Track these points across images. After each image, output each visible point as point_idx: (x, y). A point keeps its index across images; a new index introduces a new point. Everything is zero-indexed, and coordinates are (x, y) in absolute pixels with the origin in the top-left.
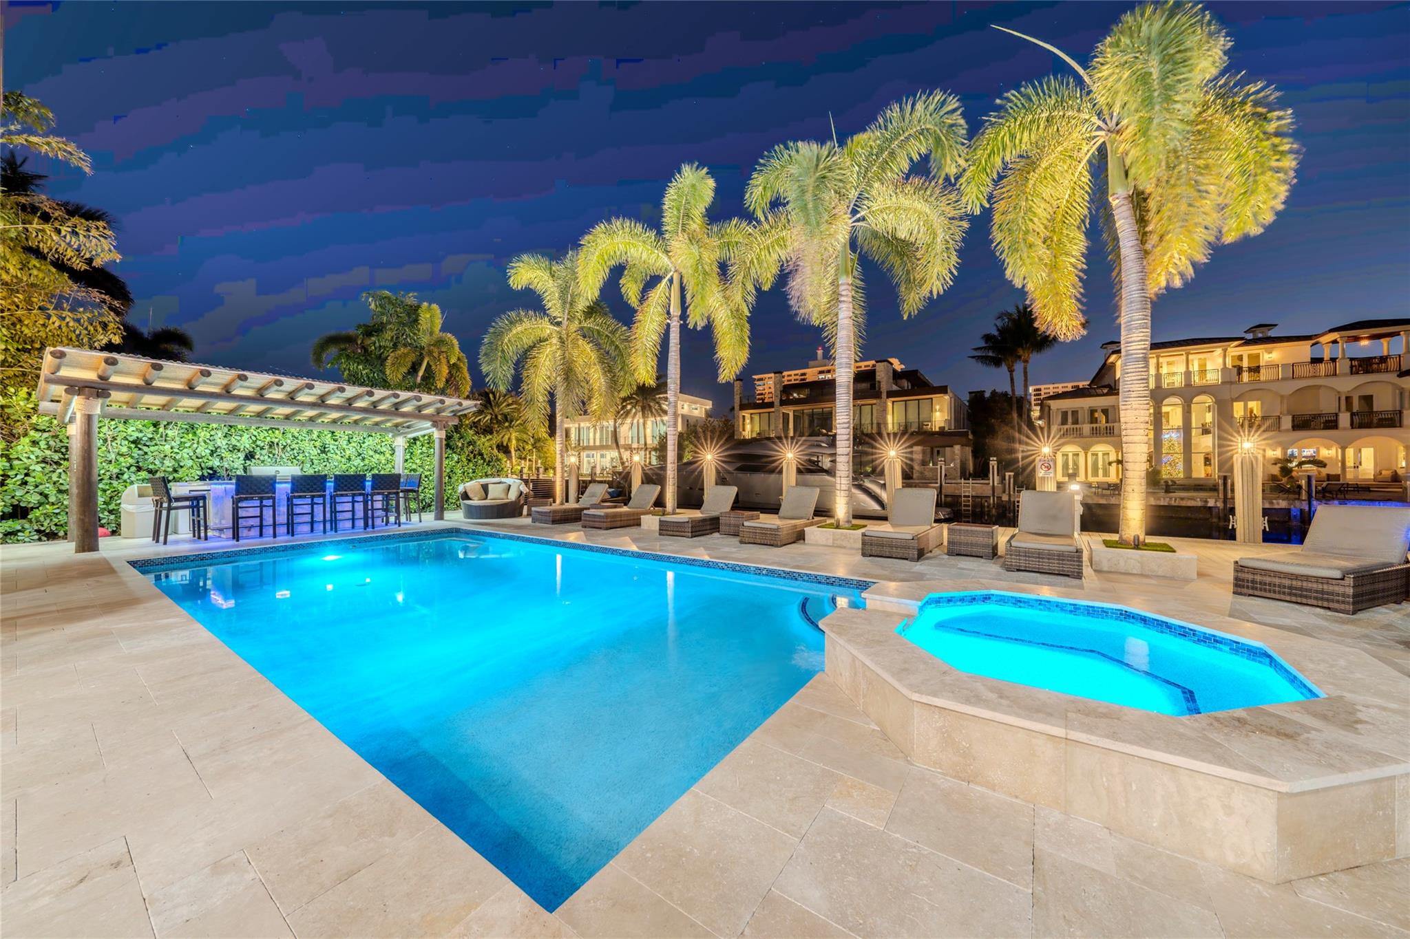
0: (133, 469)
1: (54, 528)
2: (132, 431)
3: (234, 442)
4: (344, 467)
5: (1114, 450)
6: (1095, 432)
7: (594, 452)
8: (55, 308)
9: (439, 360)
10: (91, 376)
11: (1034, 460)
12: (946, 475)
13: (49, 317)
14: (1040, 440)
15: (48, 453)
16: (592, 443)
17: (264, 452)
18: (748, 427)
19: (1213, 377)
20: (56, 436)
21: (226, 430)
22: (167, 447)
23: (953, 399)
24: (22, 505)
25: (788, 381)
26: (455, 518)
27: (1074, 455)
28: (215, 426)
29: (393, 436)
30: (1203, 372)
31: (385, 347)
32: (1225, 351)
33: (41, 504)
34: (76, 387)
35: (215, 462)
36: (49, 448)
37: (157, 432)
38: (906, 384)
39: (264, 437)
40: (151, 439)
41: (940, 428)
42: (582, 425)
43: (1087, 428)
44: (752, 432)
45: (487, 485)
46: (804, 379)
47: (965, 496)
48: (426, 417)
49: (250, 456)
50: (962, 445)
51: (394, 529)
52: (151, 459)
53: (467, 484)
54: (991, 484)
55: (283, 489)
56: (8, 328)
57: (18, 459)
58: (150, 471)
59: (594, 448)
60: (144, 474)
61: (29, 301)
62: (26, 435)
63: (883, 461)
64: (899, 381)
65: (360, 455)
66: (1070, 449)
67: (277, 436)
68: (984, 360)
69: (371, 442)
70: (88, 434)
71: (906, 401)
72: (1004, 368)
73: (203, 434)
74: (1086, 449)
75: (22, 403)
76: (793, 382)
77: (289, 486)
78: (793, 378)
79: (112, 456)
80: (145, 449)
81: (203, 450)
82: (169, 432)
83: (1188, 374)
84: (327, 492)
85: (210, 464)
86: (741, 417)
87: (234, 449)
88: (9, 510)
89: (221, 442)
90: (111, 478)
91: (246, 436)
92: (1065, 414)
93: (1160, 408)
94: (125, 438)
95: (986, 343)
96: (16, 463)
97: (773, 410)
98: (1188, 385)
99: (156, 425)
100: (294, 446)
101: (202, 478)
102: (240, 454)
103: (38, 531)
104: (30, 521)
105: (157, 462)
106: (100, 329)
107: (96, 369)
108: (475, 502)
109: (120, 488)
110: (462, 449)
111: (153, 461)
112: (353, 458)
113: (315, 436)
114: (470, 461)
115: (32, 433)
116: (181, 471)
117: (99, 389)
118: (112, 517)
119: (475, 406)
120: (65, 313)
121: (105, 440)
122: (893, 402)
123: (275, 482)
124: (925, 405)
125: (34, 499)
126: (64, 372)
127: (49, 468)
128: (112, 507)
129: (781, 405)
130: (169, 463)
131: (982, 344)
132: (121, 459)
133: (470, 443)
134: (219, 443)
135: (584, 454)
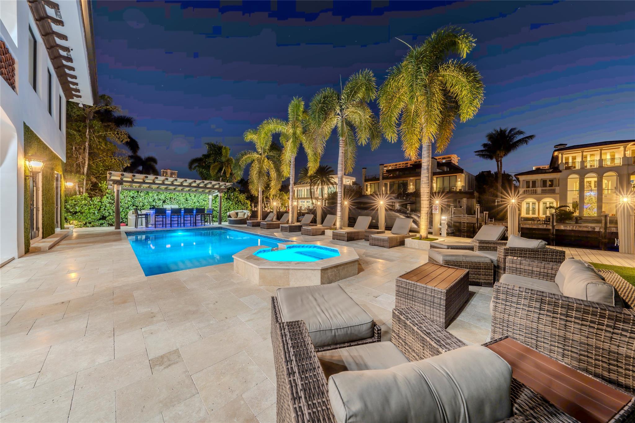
0: (132, 206)
1: (112, 223)
2: (131, 194)
3: (159, 197)
4: (193, 206)
5: (555, 201)
6: (544, 192)
7: (304, 200)
8: (113, 156)
9: (228, 167)
10: (119, 178)
11: (507, 206)
12: (454, 213)
13: (112, 159)
14: (510, 196)
15: (110, 200)
16: (303, 197)
17: (168, 200)
18: (369, 190)
19: (618, 162)
20: (113, 196)
21: (157, 193)
22: (141, 199)
23: (467, 176)
24: (105, 216)
25: (399, 167)
26: (225, 224)
27: (533, 203)
28: (154, 192)
29: (208, 195)
30: (613, 159)
31: (211, 163)
32: (625, 148)
33: (109, 216)
34: (115, 182)
35: (154, 204)
36: (111, 199)
37: (138, 194)
38: (445, 169)
39: (169, 196)
40: (137, 196)
41: (459, 190)
42: (299, 188)
43: (539, 190)
44: (370, 191)
45: (238, 213)
46: (407, 166)
47: (463, 223)
48: (216, 189)
49: (164, 202)
50: (468, 198)
51: (203, 227)
52: (136, 203)
53: (231, 212)
54: (476, 217)
55: (169, 212)
56: (102, 163)
57: (103, 202)
58: (136, 206)
59: (304, 198)
60: (135, 207)
61: (107, 155)
62: (105, 195)
63: (378, 206)
64: (442, 167)
65: (198, 201)
66: (531, 200)
67: (172, 195)
68: (483, 156)
69: (202, 197)
70: (118, 195)
71: (443, 177)
72: (494, 160)
73: (150, 195)
74: (539, 200)
75: (105, 186)
76: (401, 167)
77: (170, 211)
78: (401, 165)
79: (126, 202)
80: (135, 199)
81: (151, 200)
82: (141, 194)
83: (601, 161)
84: (182, 214)
85: (153, 204)
86: (365, 185)
87: (159, 199)
88: (101, 217)
89: (156, 197)
90: (126, 208)
91: (163, 195)
92: (528, 182)
93: (584, 179)
94: (130, 196)
95: (484, 148)
96: (103, 203)
97: (379, 182)
98: (601, 166)
99: (138, 192)
100: (177, 198)
101: (150, 209)
102: (161, 201)
103: (108, 224)
104: (106, 221)
105: (138, 204)
106: (125, 162)
107: (120, 177)
108: (233, 219)
109: (128, 211)
110: (233, 199)
111: (137, 203)
112: (196, 202)
113: (184, 195)
114: (236, 204)
115: (107, 195)
116: (145, 206)
117: (120, 182)
118: (126, 220)
119: (231, 184)
120: (116, 158)
121: (125, 197)
122: (437, 178)
123: (166, 210)
124: (453, 179)
125: (107, 214)
126: (113, 178)
127: (111, 205)
128: (126, 217)
129: (383, 180)
130: (141, 204)
131: (482, 148)
132: (129, 202)
133: (236, 197)
134: (155, 198)
135: (300, 201)
